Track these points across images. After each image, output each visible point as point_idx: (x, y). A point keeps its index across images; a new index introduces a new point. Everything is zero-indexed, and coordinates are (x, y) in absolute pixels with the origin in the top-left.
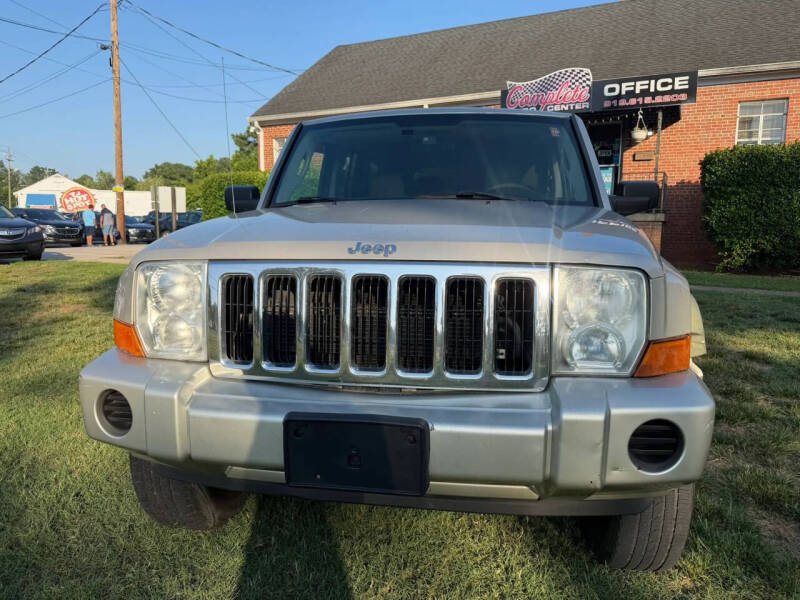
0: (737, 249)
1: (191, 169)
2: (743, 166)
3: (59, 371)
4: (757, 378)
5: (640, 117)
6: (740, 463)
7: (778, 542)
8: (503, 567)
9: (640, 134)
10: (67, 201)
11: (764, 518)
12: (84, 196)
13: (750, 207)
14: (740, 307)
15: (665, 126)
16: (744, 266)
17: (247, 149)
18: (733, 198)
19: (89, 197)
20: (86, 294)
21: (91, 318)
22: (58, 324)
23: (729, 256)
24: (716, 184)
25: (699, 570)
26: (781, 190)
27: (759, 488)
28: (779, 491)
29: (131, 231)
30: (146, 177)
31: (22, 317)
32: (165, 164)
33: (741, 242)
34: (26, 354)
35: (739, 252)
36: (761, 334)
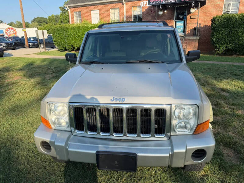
0: (221, 48)
1: (46, 19)
2: (224, 21)
3: (18, 104)
4: (225, 98)
5: (193, 4)
6: (219, 130)
7: (229, 158)
8: (154, 171)
9: (192, 10)
10: (7, 32)
11: (225, 150)
12: (13, 30)
13: (226, 35)
14: (221, 70)
15: (201, 6)
16: (223, 53)
17: (64, 12)
18: (221, 32)
19: (14, 31)
20: (21, 71)
21: (24, 82)
22: (14, 85)
23: (218, 50)
24: (216, 27)
25: (207, 170)
26: (236, 29)
27: (224, 140)
28: (229, 141)
29: (30, 44)
30: (32, 22)
31: (2, 82)
32: (38, 17)
33: (222, 46)
34: (7, 98)
35: (222, 49)
36: (227, 81)
